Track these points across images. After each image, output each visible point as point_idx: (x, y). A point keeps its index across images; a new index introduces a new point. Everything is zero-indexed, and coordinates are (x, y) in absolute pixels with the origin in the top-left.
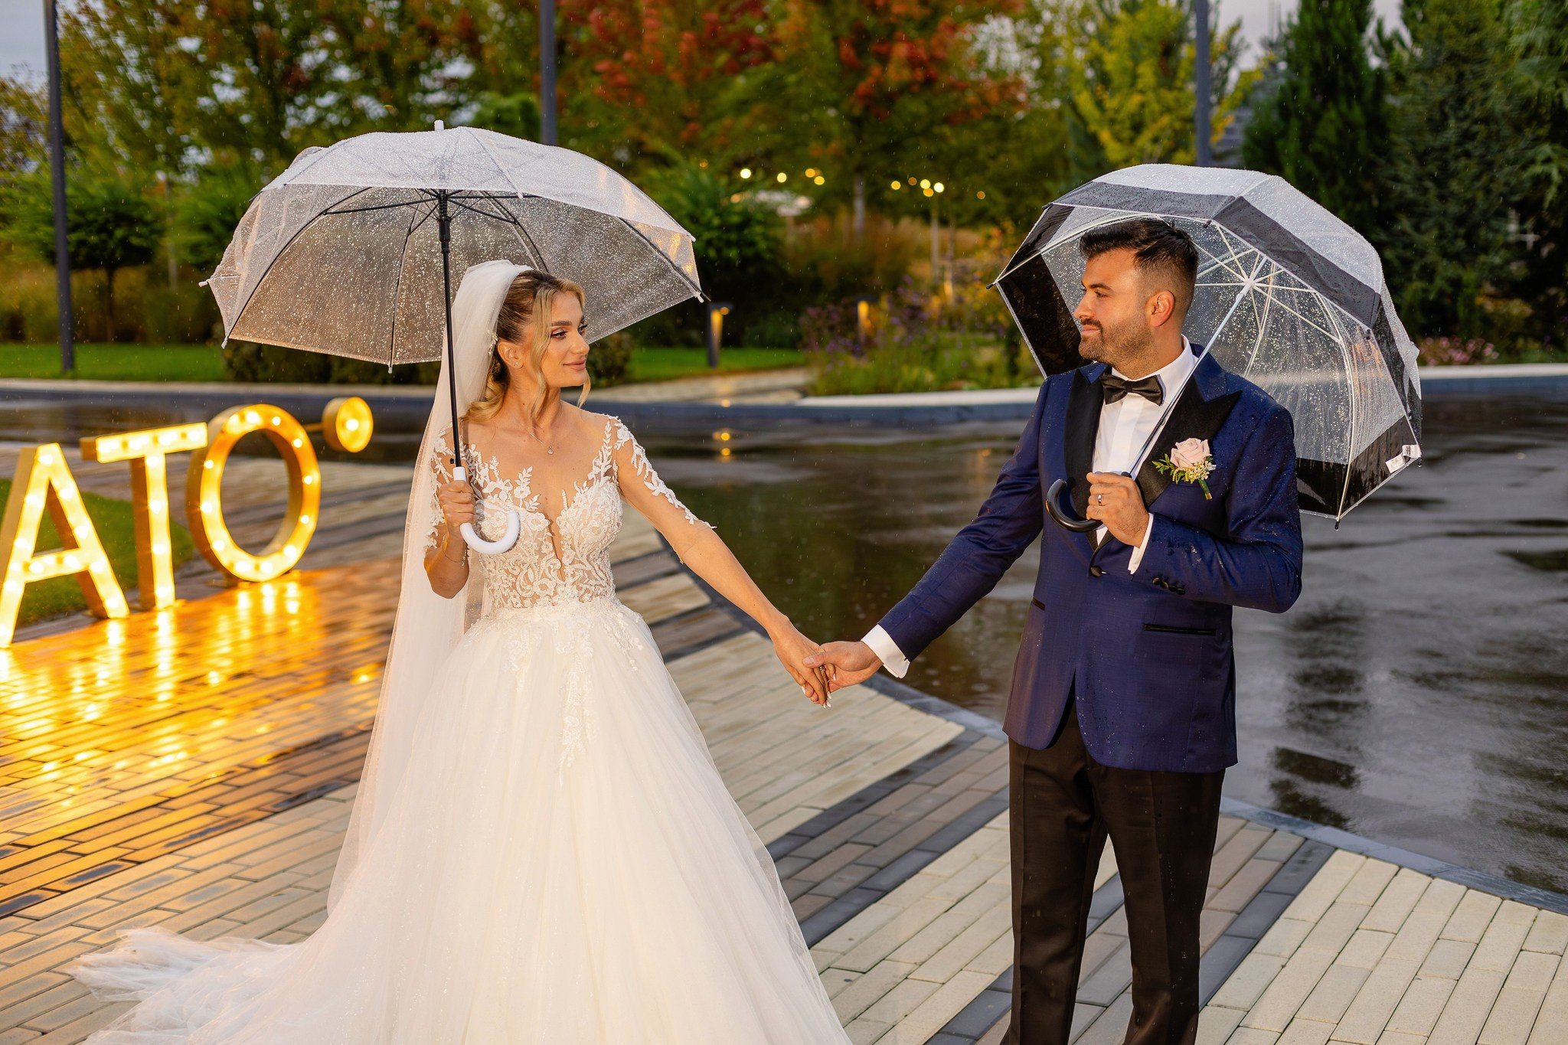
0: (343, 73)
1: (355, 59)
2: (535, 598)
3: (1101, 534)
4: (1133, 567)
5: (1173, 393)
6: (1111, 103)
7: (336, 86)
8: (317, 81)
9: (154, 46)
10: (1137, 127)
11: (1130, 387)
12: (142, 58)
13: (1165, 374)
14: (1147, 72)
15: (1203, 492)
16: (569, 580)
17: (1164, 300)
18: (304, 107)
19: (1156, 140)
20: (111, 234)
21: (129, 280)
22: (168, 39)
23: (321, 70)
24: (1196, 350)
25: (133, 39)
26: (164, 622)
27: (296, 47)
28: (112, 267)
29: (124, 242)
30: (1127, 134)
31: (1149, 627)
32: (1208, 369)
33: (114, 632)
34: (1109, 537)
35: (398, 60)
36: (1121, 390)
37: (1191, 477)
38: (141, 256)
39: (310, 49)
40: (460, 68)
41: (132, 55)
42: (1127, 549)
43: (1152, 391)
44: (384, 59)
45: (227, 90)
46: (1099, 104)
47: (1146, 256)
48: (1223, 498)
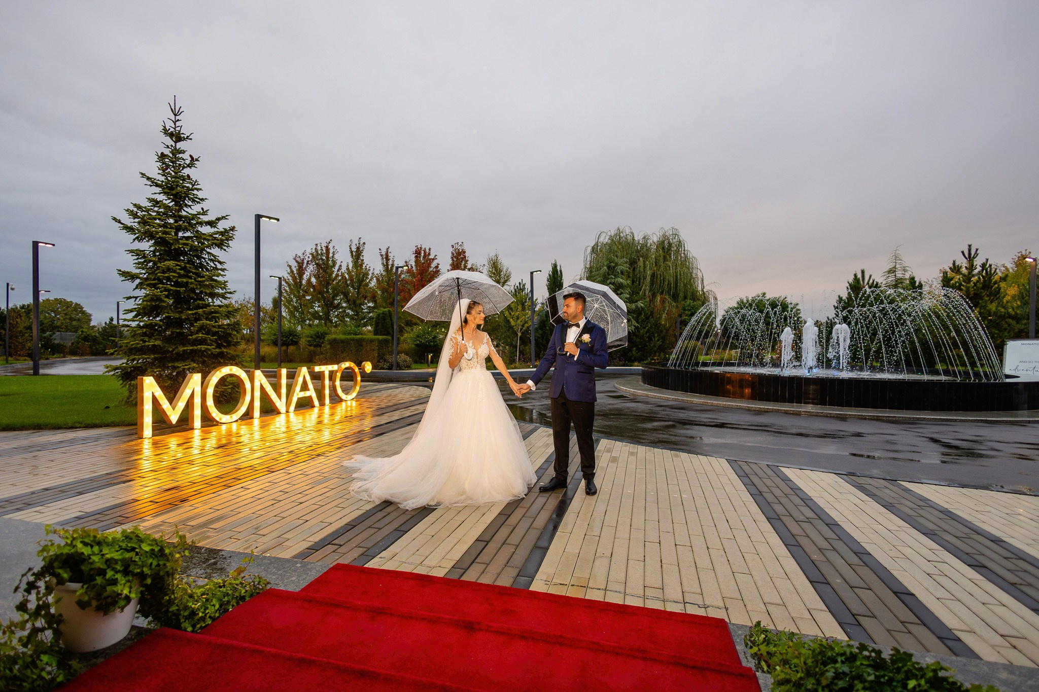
0: (344, 305)
1: (348, 301)
2: (472, 367)
3: (568, 354)
4: (575, 359)
5: (582, 326)
6: (513, 314)
7: (342, 307)
8: (338, 306)
9: (300, 298)
10: (518, 319)
11: (573, 325)
12: (297, 300)
13: (580, 322)
14: (520, 307)
15: (589, 344)
17: (580, 307)
18: (335, 312)
19: (521, 321)
20: (289, 338)
21: (292, 348)
22: (304, 296)
23: (339, 304)
24: (586, 318)
25: (295, 296)
26: (327, 409)
27: (334, 299)
28: (288, 345)
29: (292, 340)
30: (515, 320)
31: (579, 372)
32: (588, 322)
33: (316, 410)
34: (570, 354)
35: (358, 302)
36: (570, 326)
37: (586, 341)
38: (296, 343)
39: (336, 300)
40: (371, 304)
41: (295, 300)
42: (574, 356)
43: (578, 325)
44: (354, 302)
45: (317, 307)
46: (510, 314)
47: (576, 299)
48: (593, 346)
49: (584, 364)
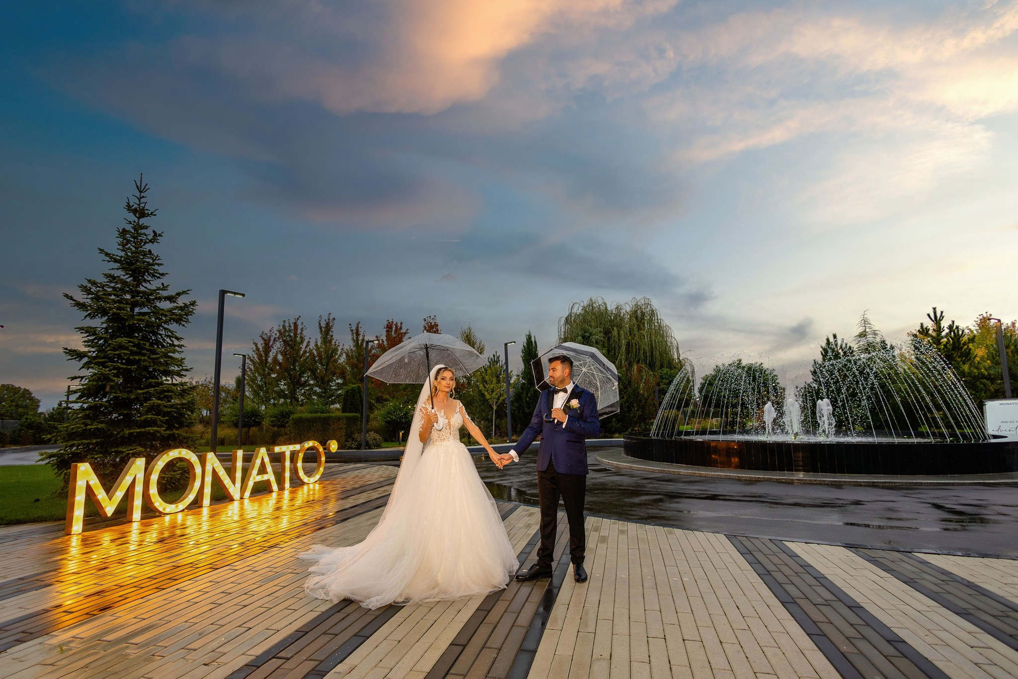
0: (312, 382)
1: (315, 378)
2: (444, 440)
3: (556, 421)
4: (564, 427)
5: (569, 391)
6: (487, 387)
7: (309, 385)
8: (304, 384)
9: (264, 376)
10: (493, 392)
11: (560, 390)
12: (262, 379)
13: (567, 387)
14: (494, 380)
15: (577, 411)
16: (452, 435)
17: (567, 371)
18: (301, 390)
19: (496, 394)
20: (251, 419)
21: (254, 429)
22: (269, 374)
23: (306, 381)
24: (574, 383)
25: (260, 374)
26: (286, 494)
27: (301, 376)
28: (250, 426)
29: (254, 421)
30: (490, 393)
31: (568, 441)
32: (576, 386)
33: (274, 495)
34: (558, 421)
35: (326, 379)
36: (557, 392)
37: (575, 407)
38: (258, 424)
39: (303, 377)
40: (340, 381)
41: (259, 378)
42: (562, 423)
43: (565, 391)
44: (322, 378)
45: (283, 386)
46: (485, 387)
47: (563, 362)
48: (582, 412)
49: (573, 432)
